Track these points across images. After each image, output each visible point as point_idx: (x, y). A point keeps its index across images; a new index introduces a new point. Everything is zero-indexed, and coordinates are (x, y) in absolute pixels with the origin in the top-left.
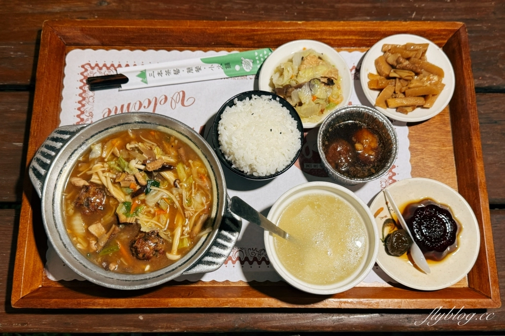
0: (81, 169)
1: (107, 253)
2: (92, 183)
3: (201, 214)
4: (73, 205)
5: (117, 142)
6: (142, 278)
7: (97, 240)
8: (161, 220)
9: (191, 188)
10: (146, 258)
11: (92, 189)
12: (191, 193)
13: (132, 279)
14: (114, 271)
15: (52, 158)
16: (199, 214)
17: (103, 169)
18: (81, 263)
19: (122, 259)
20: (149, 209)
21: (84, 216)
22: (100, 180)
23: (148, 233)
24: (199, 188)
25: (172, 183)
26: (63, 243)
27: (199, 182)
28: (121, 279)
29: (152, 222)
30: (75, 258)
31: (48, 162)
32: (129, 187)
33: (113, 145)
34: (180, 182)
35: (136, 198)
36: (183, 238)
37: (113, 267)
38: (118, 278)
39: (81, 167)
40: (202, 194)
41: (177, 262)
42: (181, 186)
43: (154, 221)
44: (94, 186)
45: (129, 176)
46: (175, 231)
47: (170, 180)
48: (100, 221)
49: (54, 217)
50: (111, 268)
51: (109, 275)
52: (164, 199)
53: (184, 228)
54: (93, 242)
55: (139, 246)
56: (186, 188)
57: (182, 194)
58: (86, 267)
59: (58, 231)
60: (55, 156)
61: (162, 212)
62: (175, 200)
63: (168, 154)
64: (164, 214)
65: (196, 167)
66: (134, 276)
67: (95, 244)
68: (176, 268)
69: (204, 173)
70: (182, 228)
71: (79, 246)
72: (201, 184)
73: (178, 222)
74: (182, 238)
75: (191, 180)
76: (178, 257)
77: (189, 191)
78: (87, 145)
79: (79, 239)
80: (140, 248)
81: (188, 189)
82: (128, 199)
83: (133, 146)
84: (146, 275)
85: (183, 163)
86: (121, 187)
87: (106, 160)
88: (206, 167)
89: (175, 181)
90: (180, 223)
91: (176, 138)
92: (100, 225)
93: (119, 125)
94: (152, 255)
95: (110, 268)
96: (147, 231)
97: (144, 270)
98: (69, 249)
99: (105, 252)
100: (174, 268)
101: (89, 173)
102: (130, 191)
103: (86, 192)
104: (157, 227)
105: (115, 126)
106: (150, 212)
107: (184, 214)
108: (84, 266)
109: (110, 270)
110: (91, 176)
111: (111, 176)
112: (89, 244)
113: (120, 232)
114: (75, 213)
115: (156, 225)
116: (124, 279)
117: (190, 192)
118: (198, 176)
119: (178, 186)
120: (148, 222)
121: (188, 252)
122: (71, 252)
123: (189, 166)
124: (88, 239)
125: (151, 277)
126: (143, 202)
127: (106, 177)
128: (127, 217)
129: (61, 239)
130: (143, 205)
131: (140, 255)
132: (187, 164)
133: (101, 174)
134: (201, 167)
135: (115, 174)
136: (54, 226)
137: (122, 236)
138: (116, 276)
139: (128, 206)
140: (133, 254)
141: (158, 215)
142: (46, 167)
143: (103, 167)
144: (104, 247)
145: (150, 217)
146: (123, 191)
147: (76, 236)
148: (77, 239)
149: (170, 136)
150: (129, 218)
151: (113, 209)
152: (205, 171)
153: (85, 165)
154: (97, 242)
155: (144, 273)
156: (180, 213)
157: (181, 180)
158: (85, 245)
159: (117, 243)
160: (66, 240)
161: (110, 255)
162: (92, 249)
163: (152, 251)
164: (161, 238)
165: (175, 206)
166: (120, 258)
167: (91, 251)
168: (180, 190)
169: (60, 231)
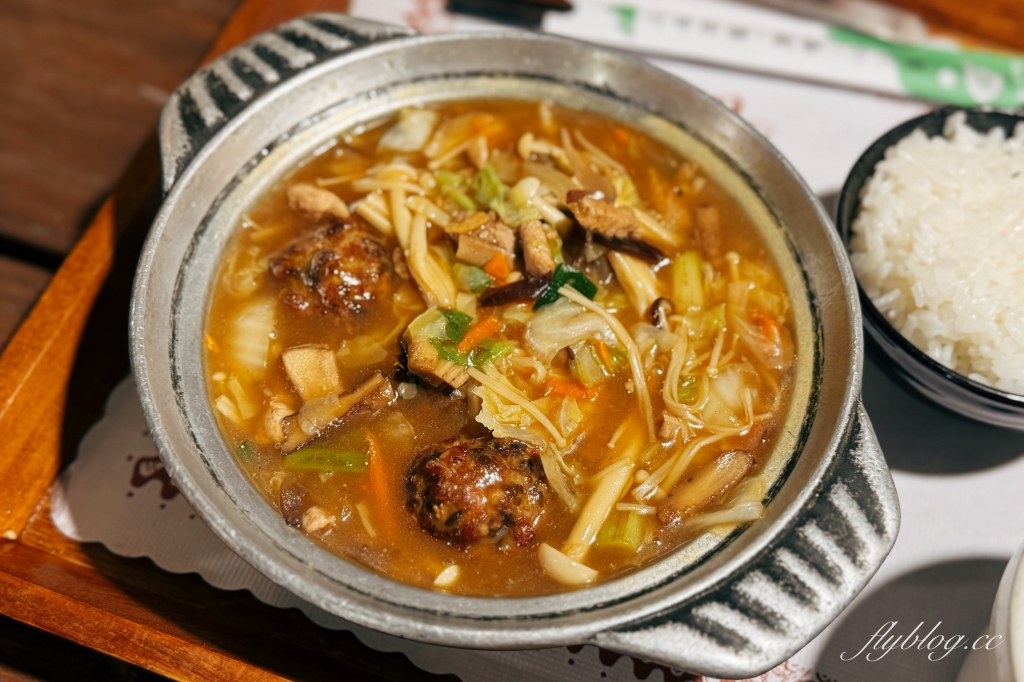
0: (337, 168)
1: (314, 466)
2: (359, 219)
3: (724, 447)
4: (264, 264)
5: (492, 125)
6: (417, 604)
7: (297, 404)
8: (563, 416)
9: (711, 345)
10: (456, 537)
11: (351, 236)
12: (706, 363)
13: (376, 592)
14: (316, 538)
15: (260, 87)
16: (717, 444)
17: (413, 188)
18: (206, 462)
19: (361, 508)
20: (527, 362)
21: (287, 312)
22: (391, 218)
23: (498, 443)
24: (743, 354)
25: (643, 308)
26: (174, 368)
27: (748, 334)
28: (335, 575)
29: (524, 411)
30: (193, 435)
31: (244, 93)
32: (482, 268)
33: (474, 132)
34: (673, 311)
35: (495, 310)
36: (628, 513)
37: (317, 519)
38: (324, 569)
39: (342, 160)
40: (749, 381)
41: (578, 595)
42: (674, 327)
43: (536, 409)
44: (360, 229)
45: (499, 225)
46: (602, 474)
47: (637, 292)
48: (336, 348)
49: (181, 272)
50: (311, 521)
51: (294, 543)
52: (597, 345)
53: (642, 475)
54: (280, 411)
55: (450, 472)
56: (690, 339)
57: (669, 355)
58: (219, 484)
59: (174, 326)
60: (274, 85)
61: (574, 390)
62: (635, 363)
63: (659, 211)
64: (579, 400)
65: (747, 285)
66: (389, 586)
67: (286, 419)
68: (568, 613)
69: (776, 311)
70: (634, 473)
71: (224, 406)
72: (751, 342)
73: (622, 445)
74: (623, 507)
75: (718, 320)
76: (587, 574)
77: (700, 352)
78: (390, 101)
79: (235, 385)
80: (453, 481)
81: (698, 344)
82: (466, 304)
83: (543, 147)
84: (438, 599)
85: (705, 256)
86: (453, 260)
87: (433, 165)
88: (787, 292)
89: (656, 305)
90: (631, 452)
91: (700, 173)
92: (329, 359)
93: (522, 75)
94: (484, 529)
95: (305, 520)
96: (499, 433)
97: (433, 577)
98: (186, 396)
99: (309, 459)
100: (558, 609)
101: (362, 184)
102: (481, 279)
103: (328, 235)
104: (538, 433)
105: (505, 74)
106: (526, 374)
107: (660, 424)
108: (214, 475)
109: (302, 530)
110: (362, 195)
111: (433, 216)
112: (263, 410)
113: (392, 409)
114: (258, 294)
115: (537, 424)
116: (346, 579)
117: (705, 357)
118: (749, 314)
119: (663, 322)
120: (511, 403)
121: (634, 570)
122: (188, 409)
123: (723, 270)
124: (268, 393)
125: (454, 611)
126: (517, 333)
127: (413, 213)
128: (443, 357)
129: (172, 355)
130: (513, 343)
131: (442, 512)
132: (718, 262)
133: (399, 200)
134: (768, 288)
135: (449, 213)
136: (170, 303)
137: (395, 424)
138: (317, 559)
139: (457, 327)
140: (411, 504)
141: (553, 395)
142: (231, 106)
143: (417, 183)
144: (312, 442)
145: (524, 392)
146: (454, 277)
147: (228, 371)
148: (227, 380)
149: (682, 159)
150: (449, 364)
151: (396, 322)
152: (781, 305)
153: (356, 161)
154: (296, 414)
155: (428, 586)
156: (642, 420)
157: (680, 307)
158: (248, 412)
159: (368, 442)
160: (189, 364)
161: (323, 479)
162: (265, 435)
163: (494, 513)
164: (543, 478)
165: (629, 387)
166: (354, 501)
167: (260, 440)
168: (667, 338)
169: (180, 326)
